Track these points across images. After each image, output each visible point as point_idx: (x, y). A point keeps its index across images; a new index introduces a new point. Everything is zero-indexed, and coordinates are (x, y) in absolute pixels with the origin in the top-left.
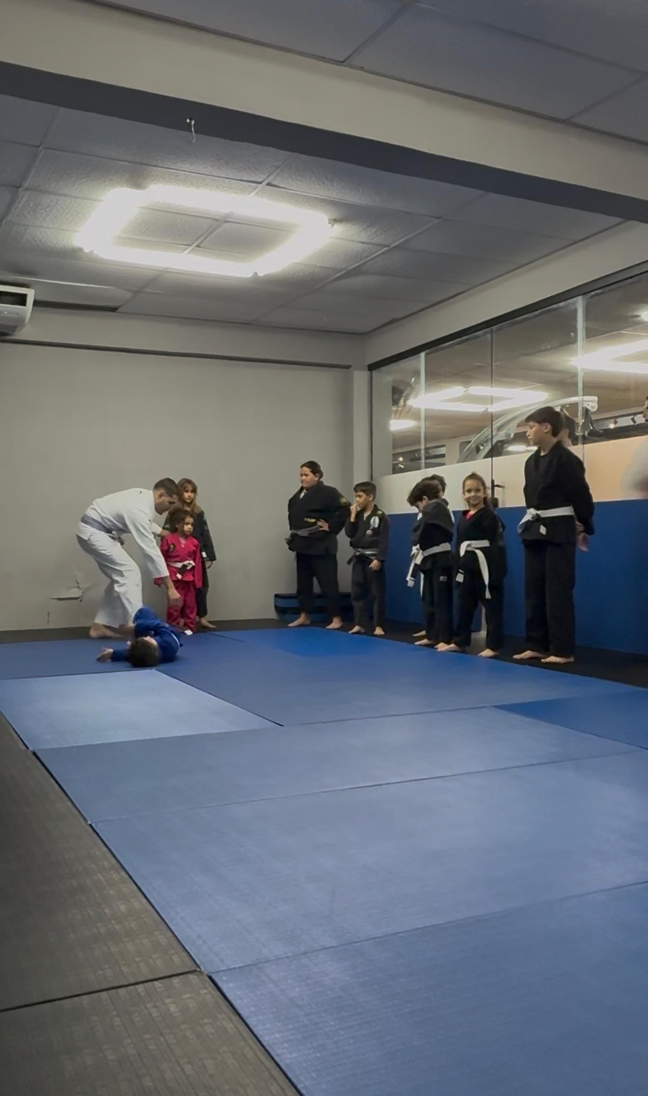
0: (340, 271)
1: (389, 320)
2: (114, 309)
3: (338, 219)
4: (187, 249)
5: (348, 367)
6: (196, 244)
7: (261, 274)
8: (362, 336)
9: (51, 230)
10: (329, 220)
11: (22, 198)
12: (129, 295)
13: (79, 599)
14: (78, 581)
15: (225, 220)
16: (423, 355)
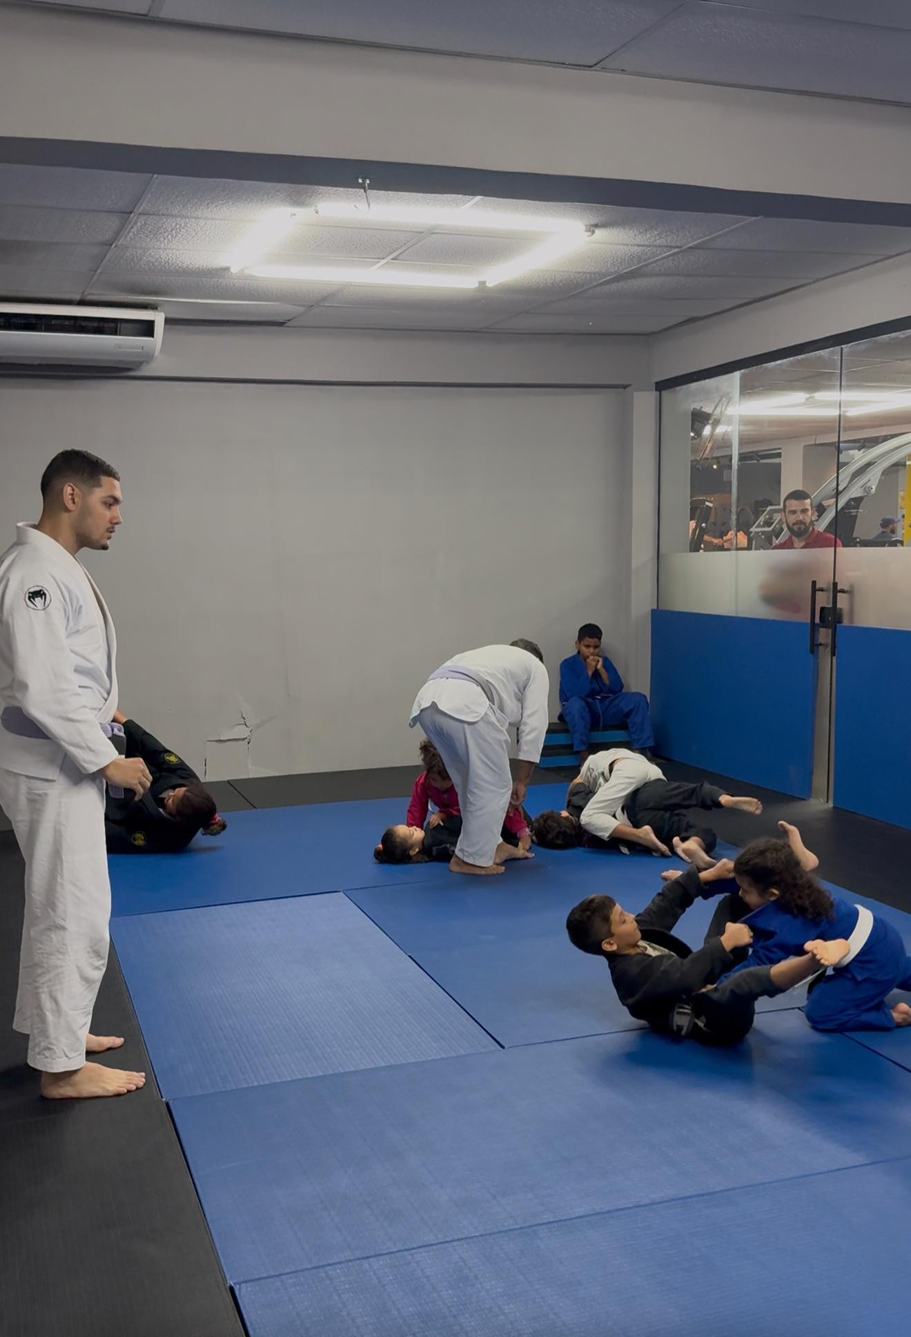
0: (606, 275)
1: (687, 318)
2: (281, 324)
3: (600, 225)
4: (379, 262)
5: (625, 387)
6: (394, 255)
7: (490, 284)
8: (648, 338)
9: (182, 251)
10: (586, 226)
11: (135, 223)
12: (302, 309)
13: (246, 741)
14: (244, 716)
15: (432, 231)
16: (737, 375)
